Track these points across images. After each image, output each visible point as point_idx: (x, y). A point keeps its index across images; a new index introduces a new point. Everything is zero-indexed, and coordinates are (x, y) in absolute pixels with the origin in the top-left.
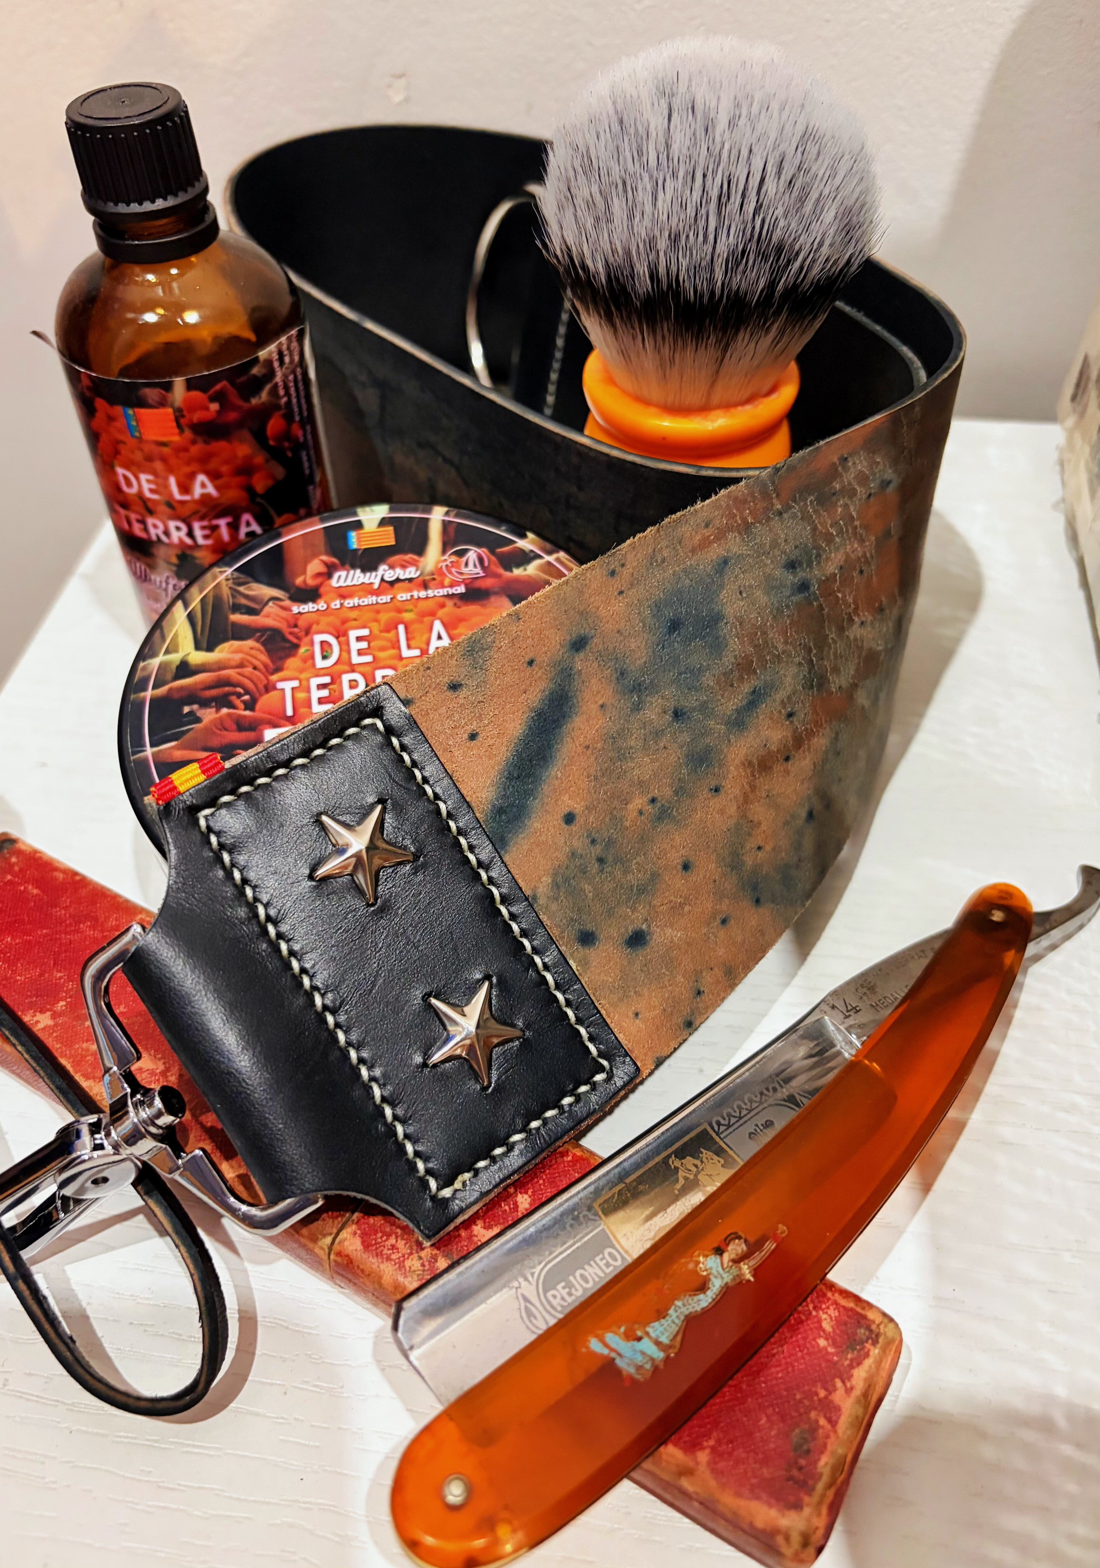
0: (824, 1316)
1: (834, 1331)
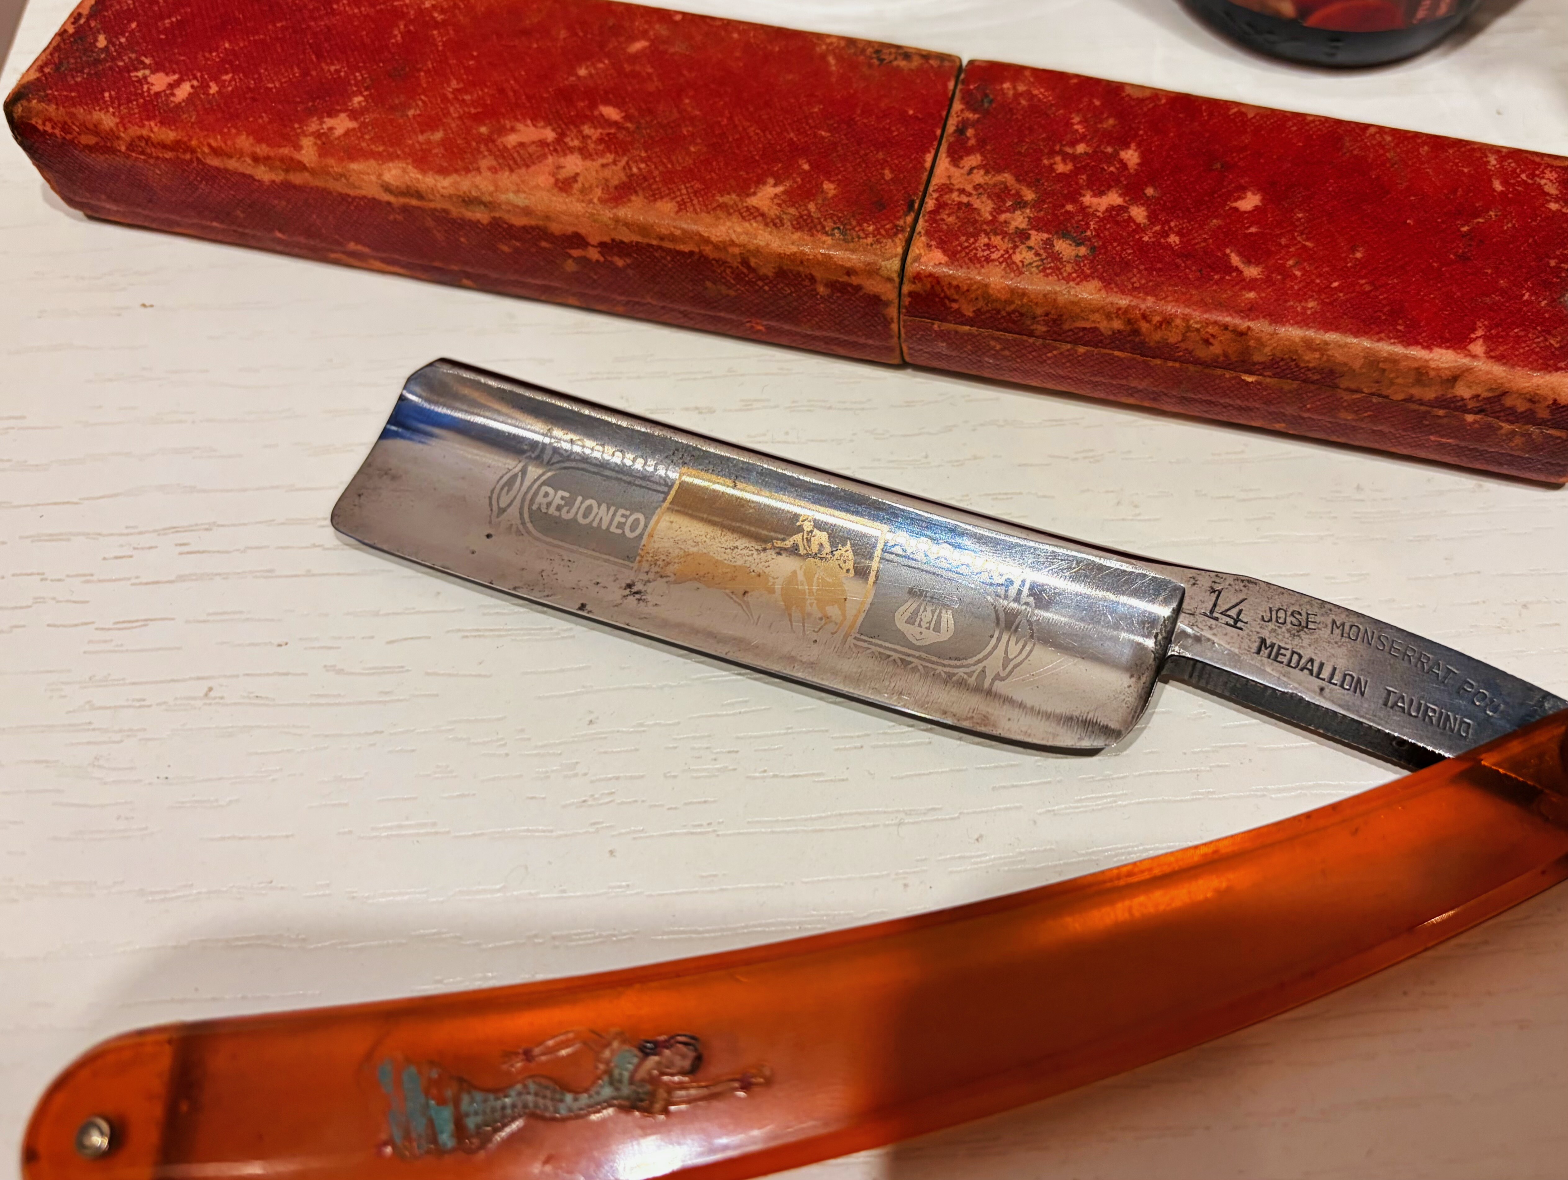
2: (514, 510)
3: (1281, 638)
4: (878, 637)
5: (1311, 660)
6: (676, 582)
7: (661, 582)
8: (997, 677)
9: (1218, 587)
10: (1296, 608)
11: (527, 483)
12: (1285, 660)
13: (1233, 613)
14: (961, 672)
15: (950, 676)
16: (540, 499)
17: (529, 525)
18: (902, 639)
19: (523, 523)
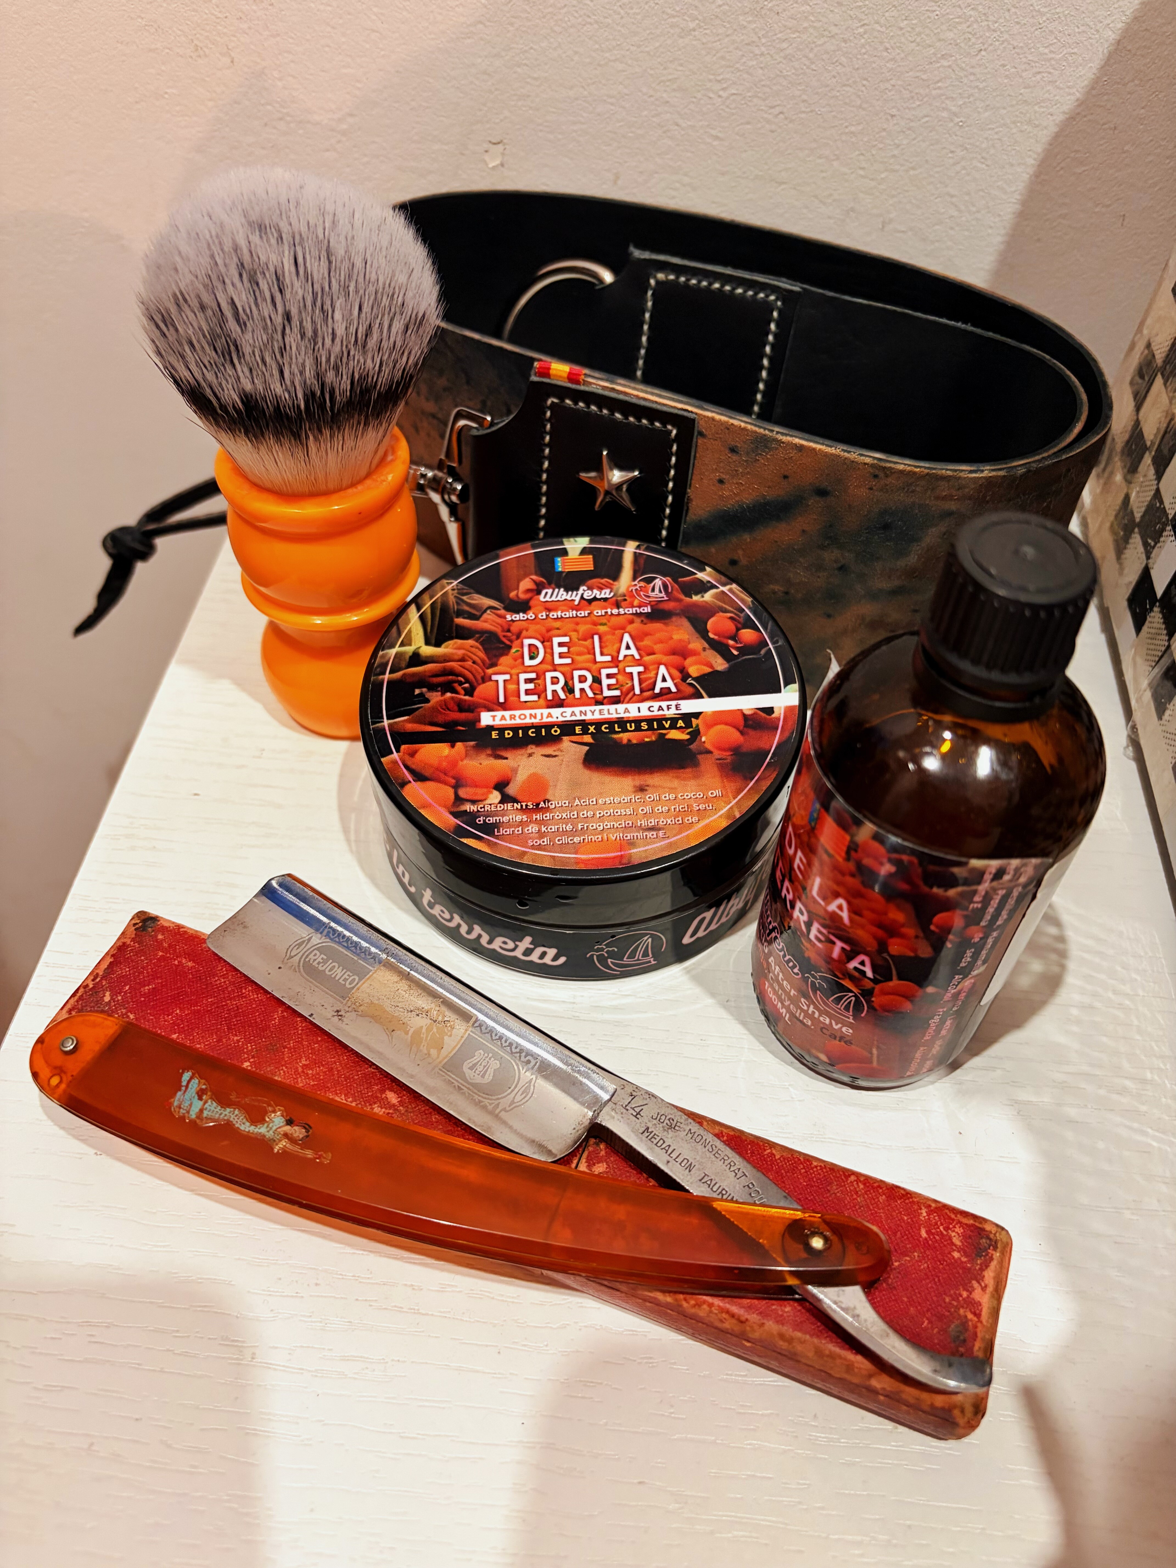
0: (953, 1234)
1: (963, 1245)
2: (297, 958)
3: (658, 1130)
4: (451, 1072)
5: (669, 1146)
6: (361, 1016)
7: (354, 1014)
8: (504, 1110)
9: (634, 1093)
10: (672, 1117)
11: (309, 946)
12: (655, 1142)
13: (638, 1110)
14: (486, 1102)
15: (480, 1102)
16: (311, 956)
17: (301, 968)
18: (463, 1076)
19: (299, 966)
